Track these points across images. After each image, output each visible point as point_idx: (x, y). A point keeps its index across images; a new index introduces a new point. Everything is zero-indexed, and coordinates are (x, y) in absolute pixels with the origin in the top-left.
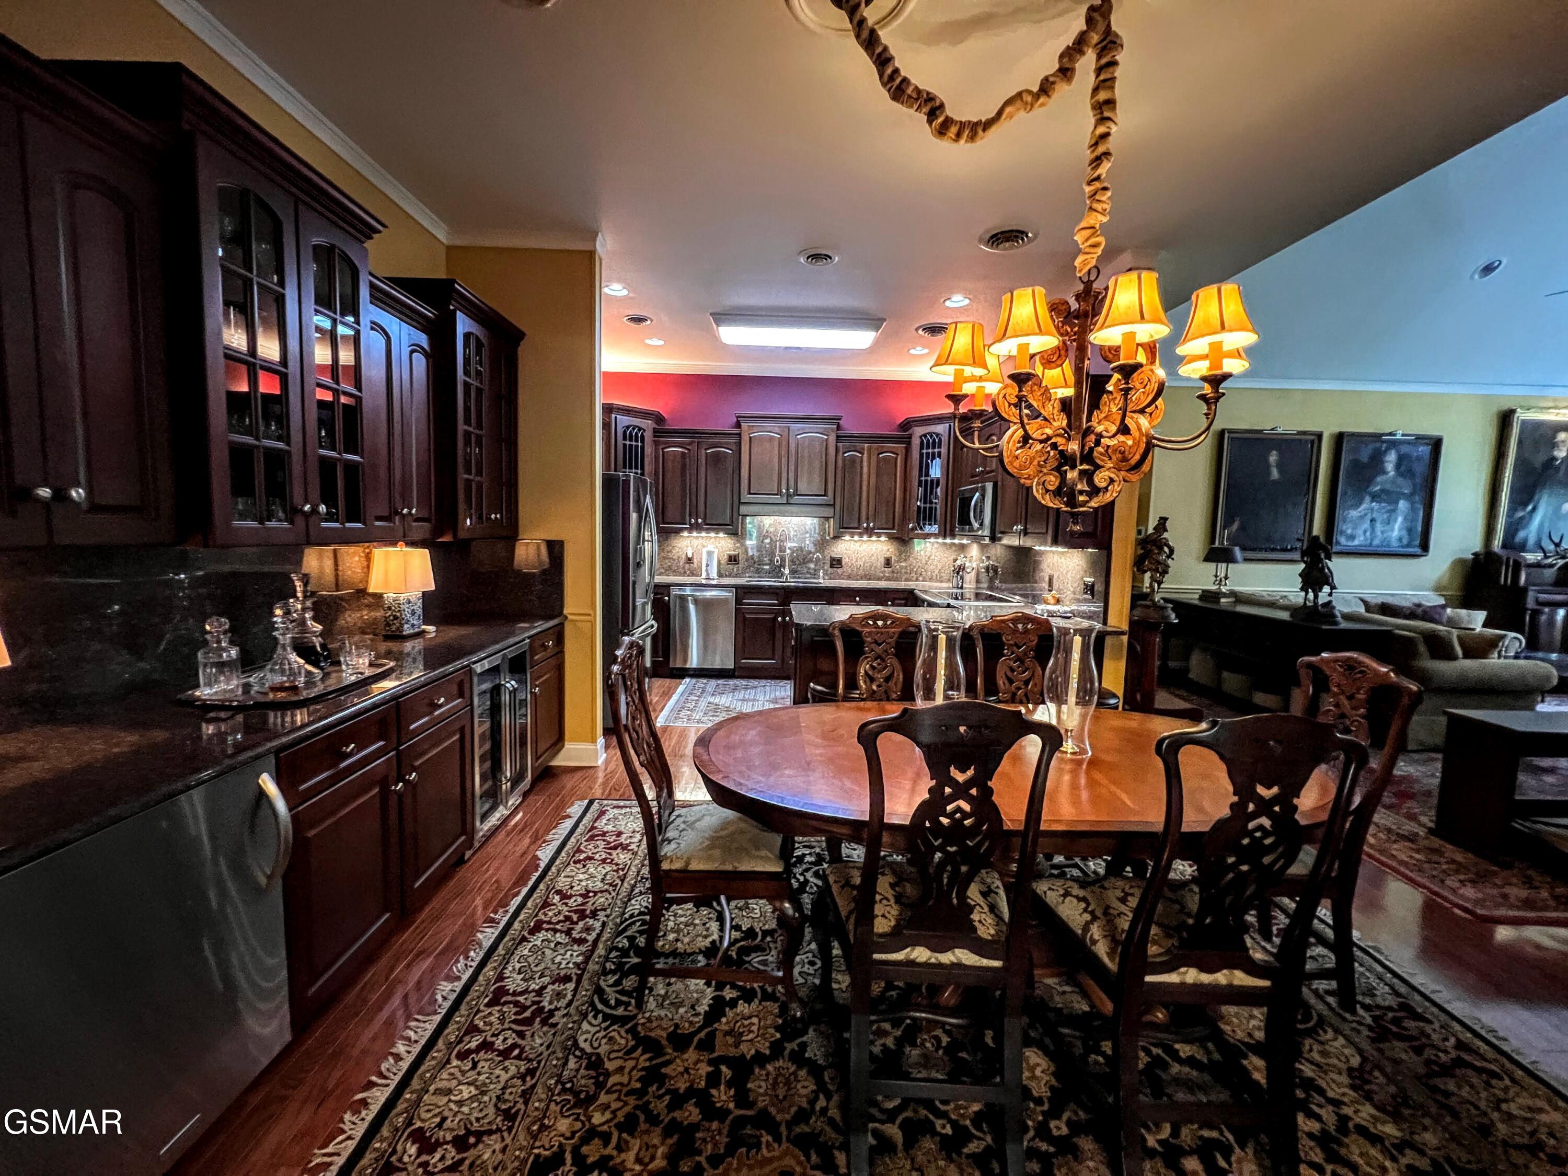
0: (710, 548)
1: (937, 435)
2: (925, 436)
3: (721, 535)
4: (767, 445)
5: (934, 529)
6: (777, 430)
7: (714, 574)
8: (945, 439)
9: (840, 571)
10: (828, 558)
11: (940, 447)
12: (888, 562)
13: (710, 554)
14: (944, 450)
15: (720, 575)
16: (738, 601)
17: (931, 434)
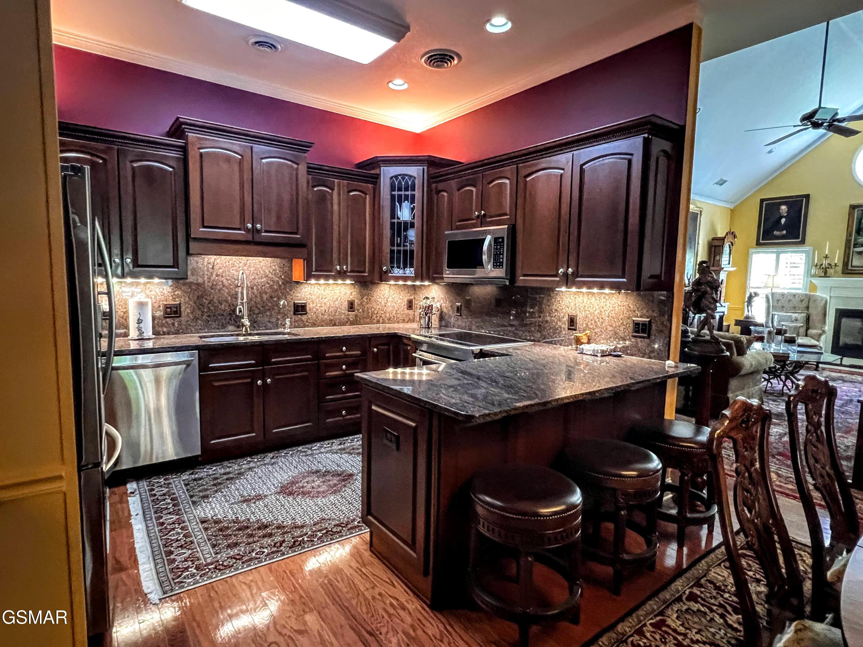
0: (142, 298)
1: (410, 176)
2: (396, 177)
3: (156, 280)
4: (225, 166)
5: (410, 272)
6: (237, 148)
7: (149, 333)
8: (418, 183)
9: (304, 318)
10: (292, 304)
11: (413, 189)
12: (351, 306)
13: (141, 305)
14: (418, 194)
15: (156, 333)
16: (203, 367)
17: (403, 176)
